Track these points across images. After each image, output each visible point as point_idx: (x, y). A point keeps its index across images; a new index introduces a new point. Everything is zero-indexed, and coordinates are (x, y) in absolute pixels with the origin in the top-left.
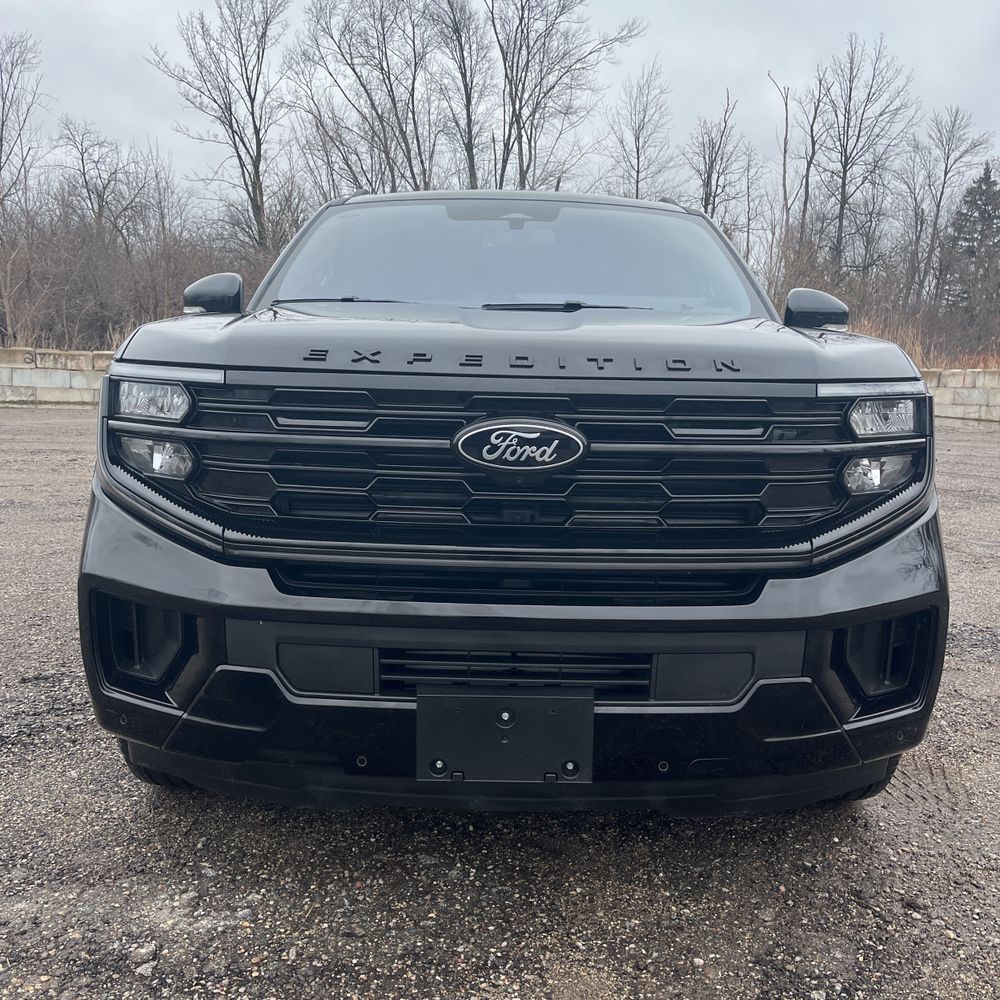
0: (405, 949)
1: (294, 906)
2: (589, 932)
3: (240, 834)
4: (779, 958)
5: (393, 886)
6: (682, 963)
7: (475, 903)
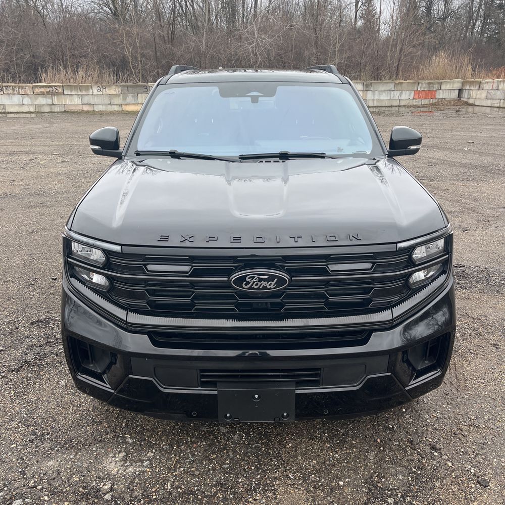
0: (217, 481)
1: (168, 459)
2: (295, 468)
3: (141, 417)
4: (375, 480)
5: (210, 445)
6: (334, 484)
7: (245, 454)
